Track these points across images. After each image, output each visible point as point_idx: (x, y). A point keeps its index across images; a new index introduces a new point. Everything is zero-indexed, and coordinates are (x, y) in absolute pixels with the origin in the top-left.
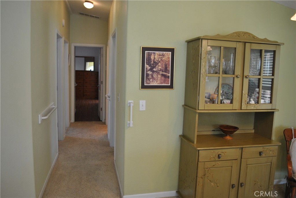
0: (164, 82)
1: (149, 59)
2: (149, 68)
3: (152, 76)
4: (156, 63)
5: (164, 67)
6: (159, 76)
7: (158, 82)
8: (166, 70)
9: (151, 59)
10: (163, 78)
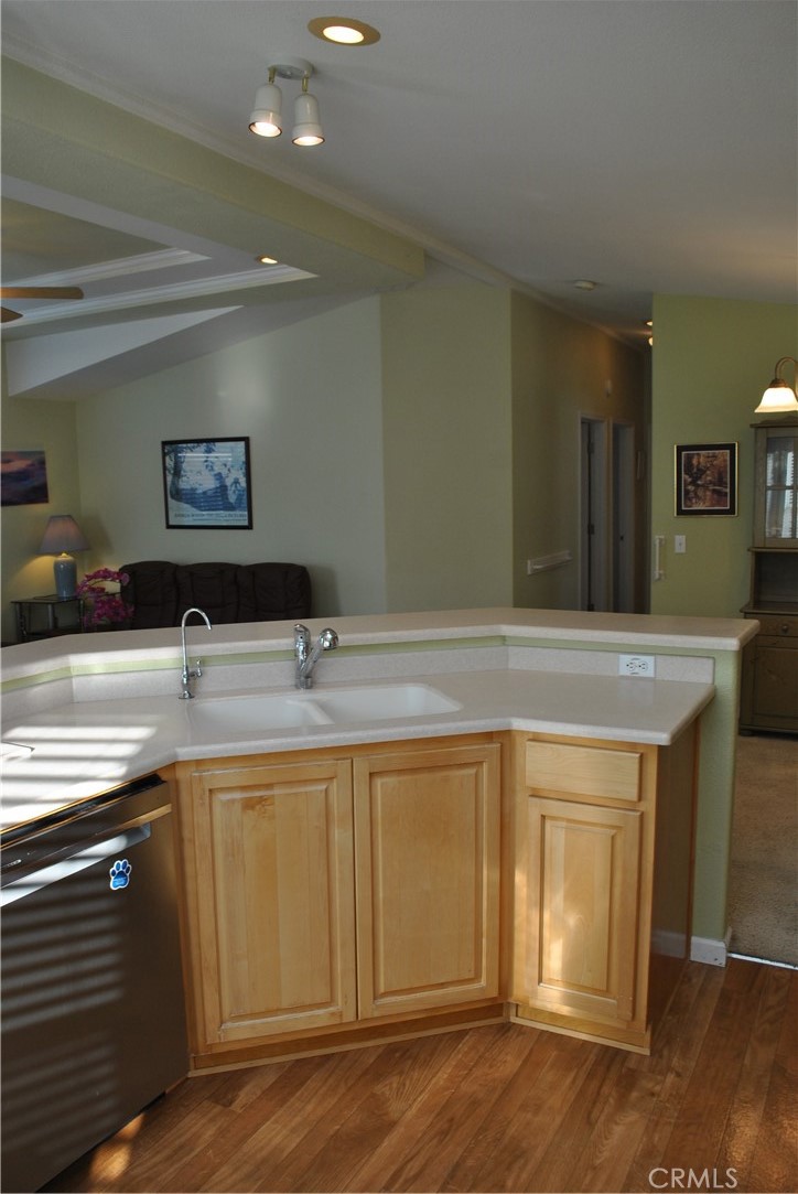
0: (719, 505)
1: (689, 466)
2: (690, 480)
3: (696, 494)
4: (701, 472)
5: (716, 475)
6: (708, 493)
7: (707, 504)
8: (721, 482)
9: (692, 465)
10: (715, 496)
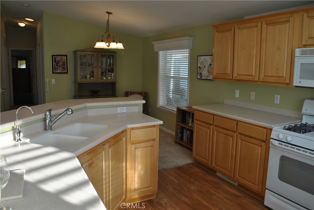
0: (64, 71)
2: (56, 64)
3: (57, 68)
4: (59, 62)
5: (63, 63)
6: (61, 68)
7: (60, 71)
8: (64, 65)
9: (56, 60)
10: (63, 69)
